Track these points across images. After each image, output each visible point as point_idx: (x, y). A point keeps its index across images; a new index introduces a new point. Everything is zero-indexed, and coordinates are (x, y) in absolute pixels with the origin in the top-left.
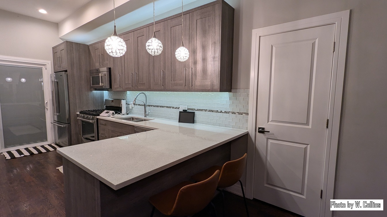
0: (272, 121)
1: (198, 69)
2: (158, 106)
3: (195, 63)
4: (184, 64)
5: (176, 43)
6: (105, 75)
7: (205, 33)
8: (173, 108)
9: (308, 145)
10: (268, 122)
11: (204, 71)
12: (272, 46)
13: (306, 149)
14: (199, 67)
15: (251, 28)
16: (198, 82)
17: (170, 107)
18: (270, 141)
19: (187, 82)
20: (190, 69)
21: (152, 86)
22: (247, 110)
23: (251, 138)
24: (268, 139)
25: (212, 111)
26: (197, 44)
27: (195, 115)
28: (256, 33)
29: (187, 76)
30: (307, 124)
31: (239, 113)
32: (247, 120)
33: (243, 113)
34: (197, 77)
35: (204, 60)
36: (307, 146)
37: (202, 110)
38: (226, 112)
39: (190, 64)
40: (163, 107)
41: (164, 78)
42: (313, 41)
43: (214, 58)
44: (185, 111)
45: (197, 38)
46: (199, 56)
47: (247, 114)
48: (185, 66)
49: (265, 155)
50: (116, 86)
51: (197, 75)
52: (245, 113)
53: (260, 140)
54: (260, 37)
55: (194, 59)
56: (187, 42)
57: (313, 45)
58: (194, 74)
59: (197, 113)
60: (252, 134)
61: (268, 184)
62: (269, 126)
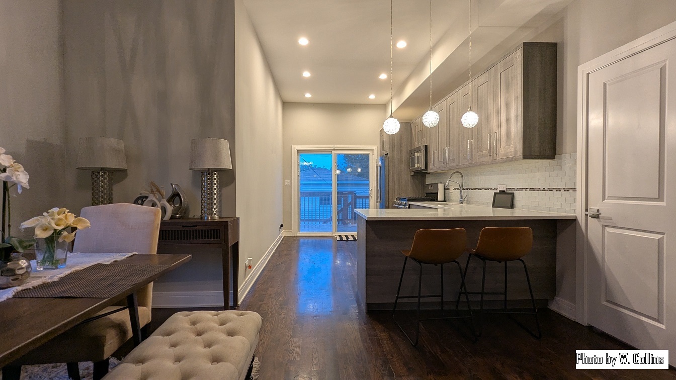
0: (610, 198)
1: (502, 132)
5: (482, 105)
6: (421, 155)
7: (508, 86)
9: (664, 233)
10: (604, 199)
11: (508, 134)
12: (605, 85)
13: (660, 241)
14: (503, 129)
15: (576, 64)
16: (502, 150)
17: (488, 189)
18: (608, 230)
19: (491, 151)
20: (494, 134)
22: (575, 184)
23: (580, 227)
24: (604, 226)
25: (534, 189)
26: (501, 102)
27: (515, 197)
28: (582, 70)
29: (491, 143)
30: (660, 198)
31: (565, 190)
32: (575, 200)
33: (570, 189)
34: (501, 143)
35: (508, 120)
36: (662, 235)
37: (522, 189)
38: (549, 190)
39: (495, 128)
41: (471, 150)
42: (661, 65)
44: (502, 192)
47: (575, 189)
49: (601, 253)
50: (431, 167)
51: (501, 140)
52: (572, 189)
53: (593, 231)
54: (588, 74)
55: (498, 121)
56: (492, 101)
57: (662, 70)
58: (498, 141)
59: (516, 193)
60: (581, 221)
61: (607, 301)
62: (606, 207)
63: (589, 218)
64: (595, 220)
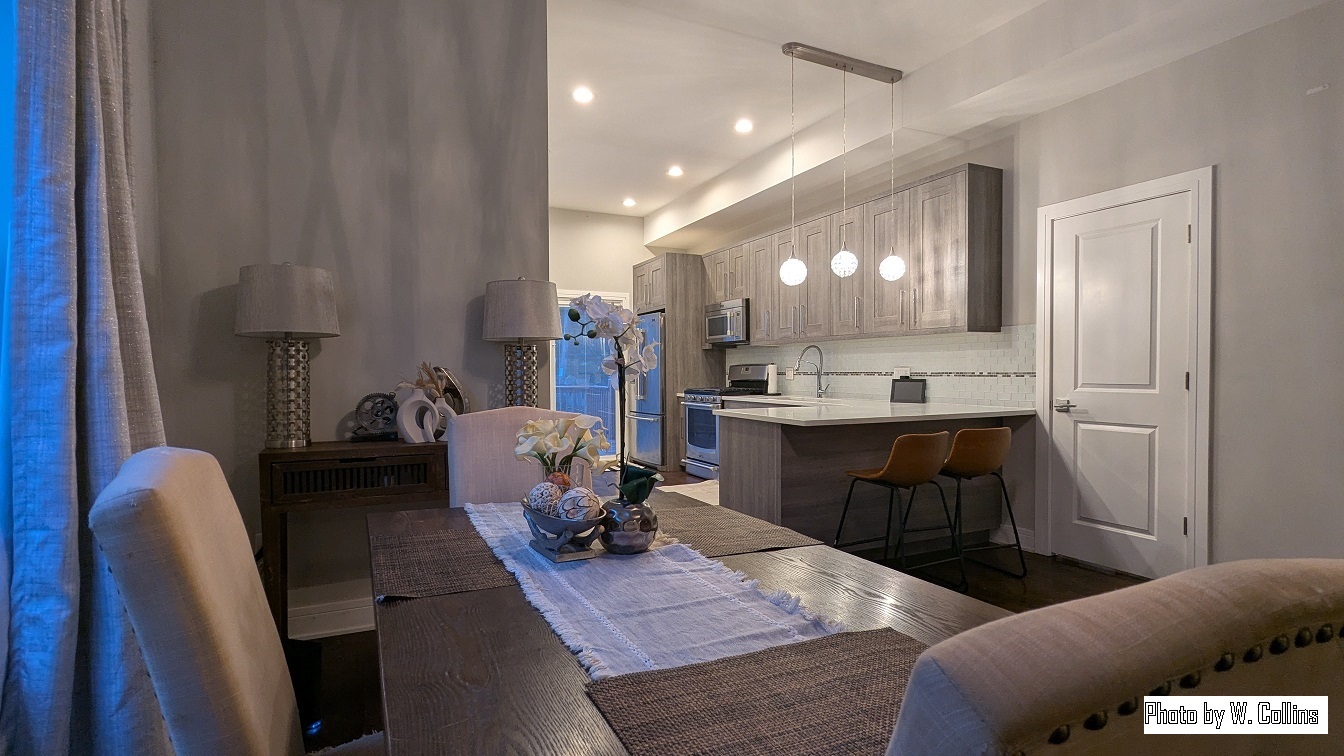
0: (1083, 385)
1: (926, 290)
2: (846, 374)
3: (921, 279)
4: (901, 285)
5: (884, 245)
6: (738, 315)
7: (938, 222)
8: (880, 374)
9: (1156, 427)
10: (1076, 387)
11: (939, 294)
12: (1077, 238)
13: (1151, 437)
14: (929, 286)
15: (1035, 205)
16: (927, 316)
17: (873, 374)
18: (1082, 426)
19: (905, 316)
20: (912, 292)
21: (835, 330)
22: (1034, 367)
23: (1042, 425)
24: (1076, 422)
25: (963, 374)
26: (925, 245)
27: (928, 386)
28: (1044, 214)
29: (905, 304)
30: (1151, 385)
31: (1018, 375)
32: (1034, 388)
33: (1025, 373)
34: (925, 306)
35: (938, 273)
36: (1154, 431)
37: (940, 374)
38: (990, 375)
39: (912, 282)
40: (857, 374)
41: (860, 312)
42: (1153, 225)
43: (956, 268)
44: (905, 379)
45: (925, 233)
46: (929, 267)
47: (1033, 375)
48: (901, 288)
49: (1072, 456)
50: (758, 336)
51: (925, 302)
52: (1028, 374)
53: (1060, 430)
54: (1053, 221)
55: (919, 272)
56: (906, 241)
57: (1154, 231)
58: (919, 302)
59: (930, 381)
60: (1044, 415)
61: (1081, 519)
62: (1079, 397)
63: (1054, 411)
64: (1064, 414)
